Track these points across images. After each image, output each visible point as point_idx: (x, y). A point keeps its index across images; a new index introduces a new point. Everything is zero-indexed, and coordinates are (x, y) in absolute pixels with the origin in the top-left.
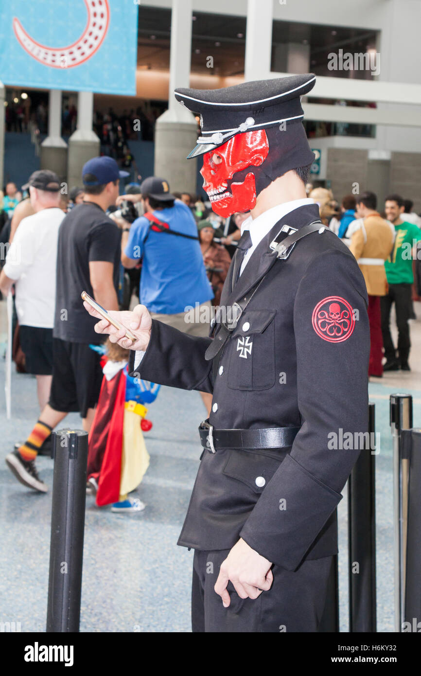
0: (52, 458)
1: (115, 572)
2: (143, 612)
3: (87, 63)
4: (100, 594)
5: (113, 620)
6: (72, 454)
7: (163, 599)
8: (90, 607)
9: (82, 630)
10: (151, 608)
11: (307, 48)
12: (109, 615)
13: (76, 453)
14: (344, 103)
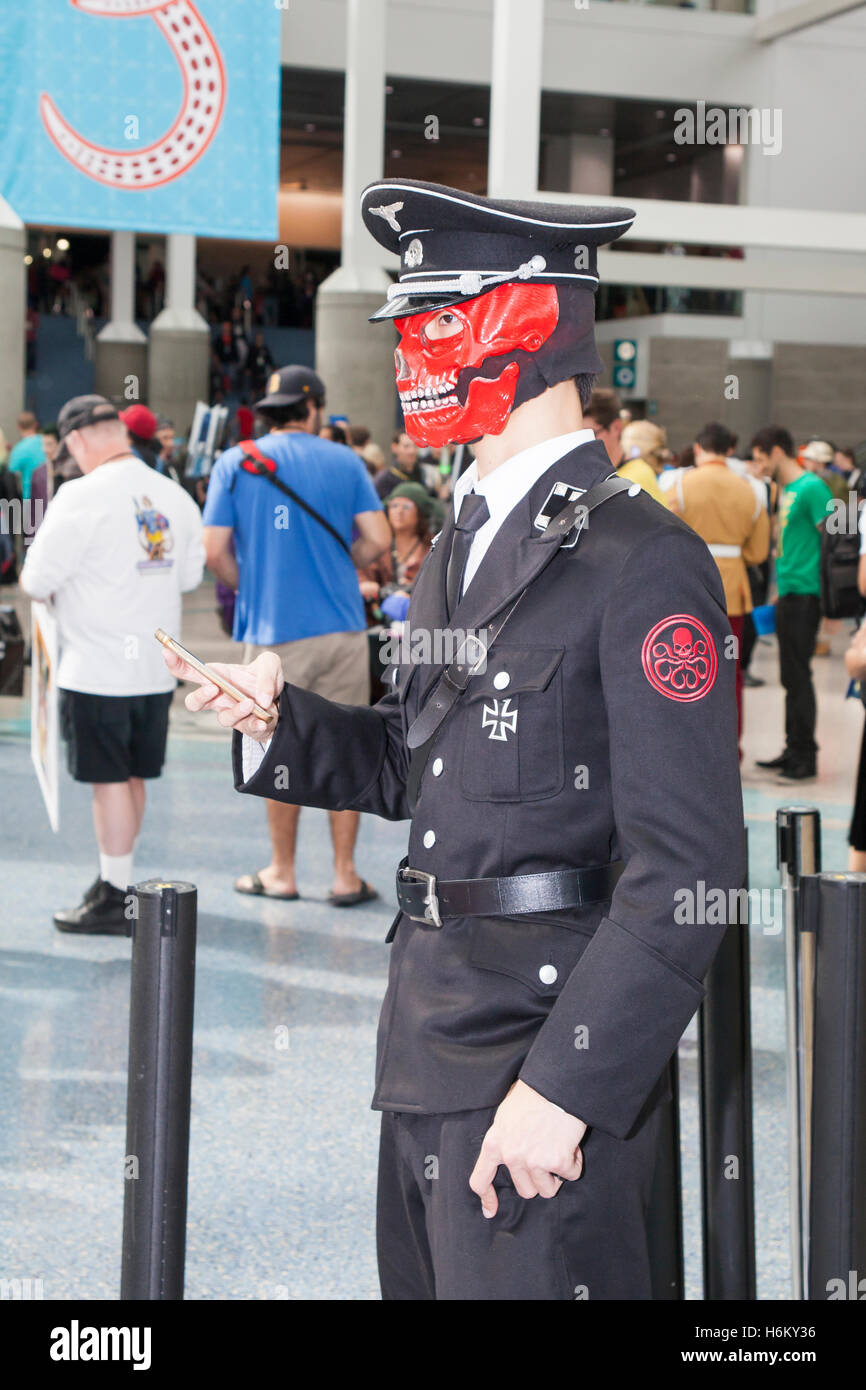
0: (128, 936)
1: (250, 1156)
2: (306, 1232)
3: (182, 178)
4: (223, 1198)
5: (249, 1247)
6: (167, 927)
7: (343, 1206)
8: (203, 1222)
9: (189, 1295)
10: (320, 1223)
11: (607, 143)
12: (241, 1237)
13: (174, 925)
14: (679, 249)
